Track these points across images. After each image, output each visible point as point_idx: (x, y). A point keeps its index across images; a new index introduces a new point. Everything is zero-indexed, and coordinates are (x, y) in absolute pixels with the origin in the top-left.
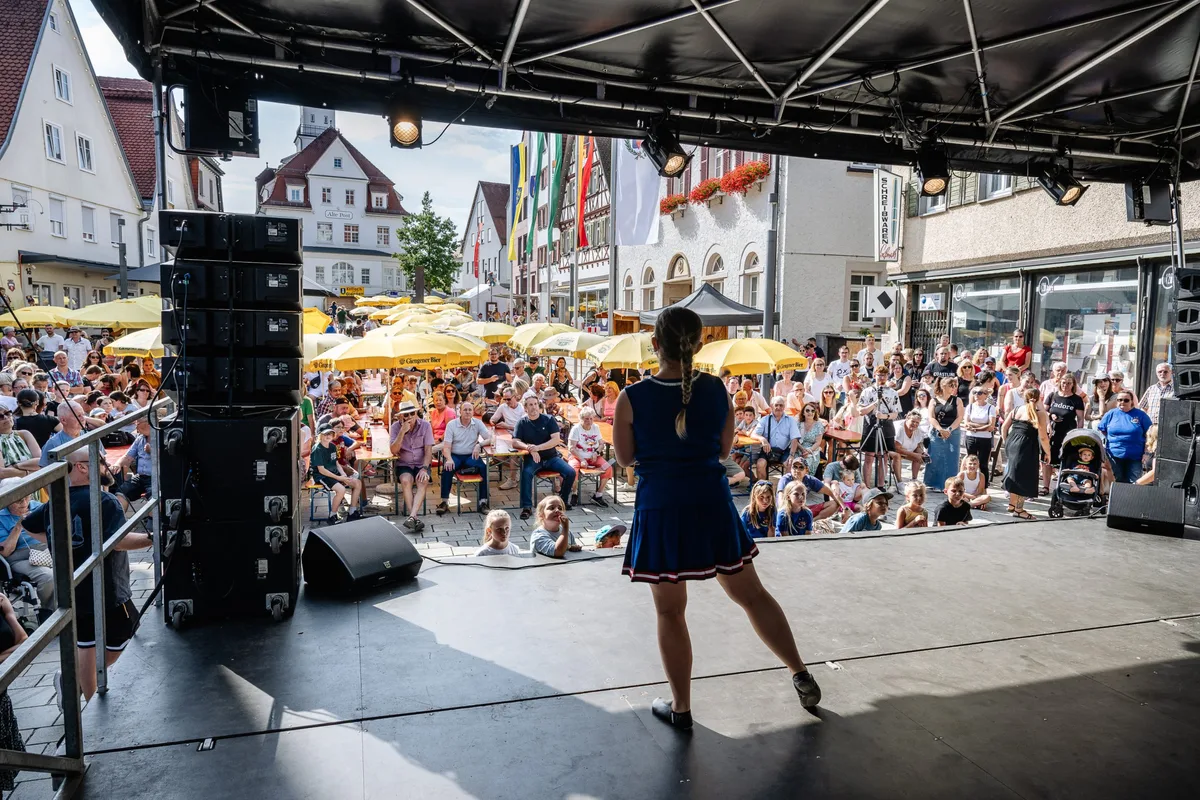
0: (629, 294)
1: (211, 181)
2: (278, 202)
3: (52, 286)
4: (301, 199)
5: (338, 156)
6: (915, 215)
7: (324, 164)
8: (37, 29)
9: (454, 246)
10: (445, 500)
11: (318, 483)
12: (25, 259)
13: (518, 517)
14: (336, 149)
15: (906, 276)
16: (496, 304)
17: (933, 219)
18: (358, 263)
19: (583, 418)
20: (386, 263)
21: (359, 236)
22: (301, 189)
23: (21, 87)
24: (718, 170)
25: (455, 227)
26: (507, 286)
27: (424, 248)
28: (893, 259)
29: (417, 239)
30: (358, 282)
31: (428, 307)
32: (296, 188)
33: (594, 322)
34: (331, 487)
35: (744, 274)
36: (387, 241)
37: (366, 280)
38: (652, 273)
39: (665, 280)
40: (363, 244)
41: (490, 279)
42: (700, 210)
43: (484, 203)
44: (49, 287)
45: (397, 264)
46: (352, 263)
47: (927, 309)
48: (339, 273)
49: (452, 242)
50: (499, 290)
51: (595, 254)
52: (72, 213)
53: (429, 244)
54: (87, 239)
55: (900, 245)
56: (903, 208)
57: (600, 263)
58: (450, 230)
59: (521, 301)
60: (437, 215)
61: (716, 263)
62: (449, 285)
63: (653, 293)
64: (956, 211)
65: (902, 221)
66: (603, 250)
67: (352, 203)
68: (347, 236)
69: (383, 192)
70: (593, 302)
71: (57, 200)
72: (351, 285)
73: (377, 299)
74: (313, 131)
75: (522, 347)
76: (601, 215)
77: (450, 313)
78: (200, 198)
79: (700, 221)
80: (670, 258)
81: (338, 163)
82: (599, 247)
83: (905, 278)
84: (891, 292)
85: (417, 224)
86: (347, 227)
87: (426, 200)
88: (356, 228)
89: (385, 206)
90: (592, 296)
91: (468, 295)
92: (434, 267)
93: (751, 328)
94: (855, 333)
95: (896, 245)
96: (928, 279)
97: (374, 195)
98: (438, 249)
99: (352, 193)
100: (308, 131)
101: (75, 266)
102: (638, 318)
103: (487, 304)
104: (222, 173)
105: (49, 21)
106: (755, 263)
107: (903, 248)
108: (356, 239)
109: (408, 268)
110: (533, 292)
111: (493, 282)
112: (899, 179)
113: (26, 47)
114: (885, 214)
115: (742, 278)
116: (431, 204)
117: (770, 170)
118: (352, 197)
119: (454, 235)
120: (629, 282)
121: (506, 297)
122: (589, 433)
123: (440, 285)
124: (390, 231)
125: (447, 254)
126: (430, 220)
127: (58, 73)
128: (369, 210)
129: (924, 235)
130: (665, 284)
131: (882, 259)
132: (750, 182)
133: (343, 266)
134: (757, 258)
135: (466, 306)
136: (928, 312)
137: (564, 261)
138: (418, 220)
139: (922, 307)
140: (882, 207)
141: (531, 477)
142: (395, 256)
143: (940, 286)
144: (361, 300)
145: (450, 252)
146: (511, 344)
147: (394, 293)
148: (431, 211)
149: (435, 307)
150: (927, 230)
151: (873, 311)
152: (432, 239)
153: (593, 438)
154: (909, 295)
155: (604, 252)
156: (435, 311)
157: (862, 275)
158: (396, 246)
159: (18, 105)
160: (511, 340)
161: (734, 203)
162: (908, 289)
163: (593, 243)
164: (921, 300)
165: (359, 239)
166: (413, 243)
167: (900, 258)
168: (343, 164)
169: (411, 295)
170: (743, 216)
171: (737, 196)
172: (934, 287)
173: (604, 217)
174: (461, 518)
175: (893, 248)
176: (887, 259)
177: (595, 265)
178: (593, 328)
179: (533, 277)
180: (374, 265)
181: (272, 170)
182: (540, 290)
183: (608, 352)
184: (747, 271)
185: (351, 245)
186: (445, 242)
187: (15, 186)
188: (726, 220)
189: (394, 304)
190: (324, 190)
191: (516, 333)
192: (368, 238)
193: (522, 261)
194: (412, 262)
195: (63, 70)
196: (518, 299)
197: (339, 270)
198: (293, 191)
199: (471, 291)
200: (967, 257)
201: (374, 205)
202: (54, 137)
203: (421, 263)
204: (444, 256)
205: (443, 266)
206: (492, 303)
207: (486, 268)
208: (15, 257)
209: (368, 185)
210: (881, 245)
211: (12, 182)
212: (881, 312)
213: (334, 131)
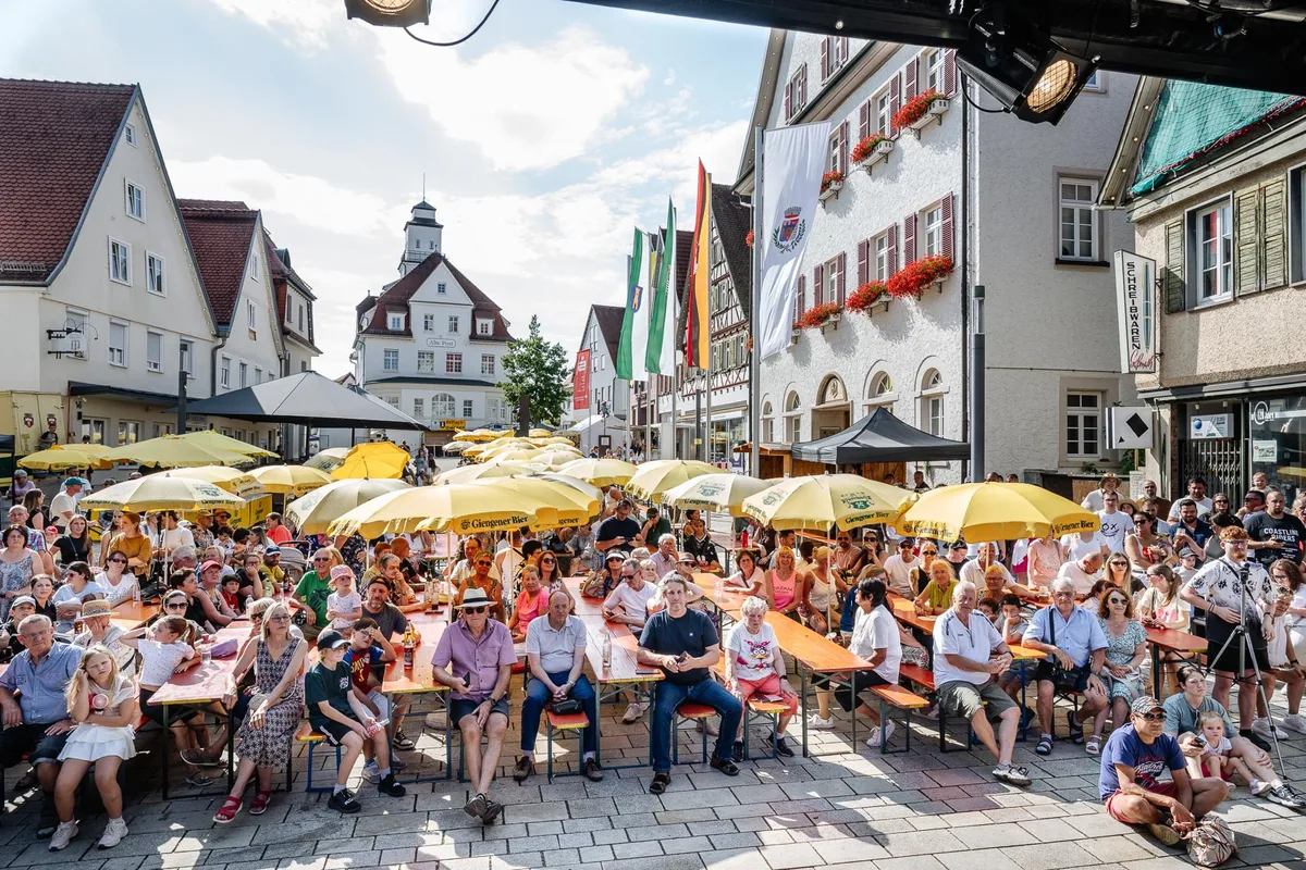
0: (769, 423)
1: (301, 307)
2: (378, 331)
3: (106, 421)
4: (402, 328)
5: (442, 282)
6: (1180, 309)
7: (427, 290)
8: (110, 141)
9: (564, 374)
10: (528, 753)
11: (316, 731)
12: (76, 390)
13: (647, 788)
14: (440, 274)
15: (1169, 392)
16: (610, 437)
17: (1213, 313)
18: (460, 394)
19: (746, 613)
20: (489, 394)
21: (463, 365)
22: (402, 316)
23: (85, 202)
24: (881, 272)
25: (565, 353)
26: (623, 418)
27: (531, 376)
28: (1148, 369)
29: (523, 366)
30: (459, 414)
31: (532, 440)
32: (397, 315)
33: (723, 456)
34: (338, 739)
35: (921, 396)
36: (492, 371)
37: (468, 412)
38: (797, 398)
39: (814, 405)
40: (466, 374)
41: (603, 409)
42: (858, 320)
43: (598, 328)
44: (102, 422)
45: (501, 395)
46: (453, 394)
47: (1204, 437)
48: (440, 406)
49: (561, 369)
50: (613, 421)
51: (725, 378)
52: (136, 339)
53: (536, 371)
54: (152, 369)
55: (1158, 351)
56: (1158, 302)
57: (731, 389)
58: (559, 356)
59: (639, 433)
60: (545, 340)
61: (881, 383)
62: (556, 416)
63: (797, 422)
64: (1251, 301)
65: (1158, 319)
66: (734, 374)
67: (456, 330)
68: (449, 366)
69: (489, 317)
70: (723, 434)
71: (118, 325)
72: (452, 418)
73: (478, 433)
74: (417, 257)
75: (644, 493)
76: (731, 334)
77: (558, 447)
78: (286, 324)
79: (858, 334)
80: (821, 379)
81: (442, 288)
82: (729, 371)
83: (1168, 395)
84: (1145, 413)
85: (523, 350)
86: (450, 356)
87: (534, 325)
88: (459, 357)
89: (490, 333)
90: (721, 427)
91: (579, 427)
92: (541, 397)
93: (932, 463)
94: (1076, 470)
95: (1151, 353)
96: (1206, 395)
97: (480, 322)
98: (546, 377)
99: (456, 319)
100: (413, 257)
101: (135, 398)
102: (790, 452)
103: (600, 437)
104: (314, 298)
105: (124, 133)
106: (935, 382)
107: (1161, 354)
108: (459, 369)
109: (513, 398)
110: (652, 423)
111: (606, 412)
112: (1151, 264)
113: (96, 159)
114: (1134, 309)
115: (918, 401)
116: (539, 329)
117: (953, 265)
118: (456, 324)
119: (563, 361)
120: (768, 408)
121: (621, 428)
122: (756, 639)
123: (547, 416)
124: (495, 360)
125: (556, 382)
126: (538, 346)
127: (131, 188)
128: (474, 337)
129: (1198, 335)
130: (814, 410)
131: (1133, 369)
132: (928, 282)
133: (444, 398)
134: (937, 376)
135: (576, 440)
136: (1208, 441)
137: (688, 388)
138: (525, 346)
139: (1194, 434)
140: (1129, 301)
141: (670, 718)
142: (499, 386)
143: (1225, 404)
144: (461, 433)
145: (559, 380)
146: (631, 489)
147: (498, 427)
148: (539, 336)
149: (540, 441)
150: (1202, 329)
151: (1121, 440)
152: (539, 365)
153: (763, 646)
154: (1173, 418)
155: (735, 376)
156: (539, 446)
157: (1081, 394)
158: (501, 375)
159: (80, 221)
160: (630, 483)
161: (905, 307)
162: (1172, 410)
163: (722, 365)
164: (1194, 424)
165: (463, 369)
166: (518, 371)
167: (1158, 368)
168: (447, 288)
169: (515, 429)
170: (918, 325)
171: (909, 301)
172: (1212, 406)
173: (735, 336)
174: (552, 788)
175: (1148, 355)
176: (1140, 369)
177: (724, 390)
178: (723, 464)
179: (652, 406)
180: (477, 395)
181: (373, 298)
182: (660, 421)
183: (778, 504)
184: (925, 393)
185: (454, 375)
186: (554, 369)
187: (70, 309)
188: (895, 331)
189: (496, 438)
190: (426, 317)
191: (638, 474)
192: (472, 368)
193: (639, 389)
194: (517, 392)
195: (137, 185)
196: (634, 430)
197: (439, 402)
198: (394, 319)
199: (582, 422)
200: (1275, 363)
201: (479, 332)
202: (121, 257)
203: (528, 392)
204: (553, 384)
205: (552, 396)
206: (605, 436)
207: (599, 397)
208: (64, 389)
209: (473, 311)
210: (1131, 351)
211: (67, 305)
212: (1132, 441)
213: (439, 255)
